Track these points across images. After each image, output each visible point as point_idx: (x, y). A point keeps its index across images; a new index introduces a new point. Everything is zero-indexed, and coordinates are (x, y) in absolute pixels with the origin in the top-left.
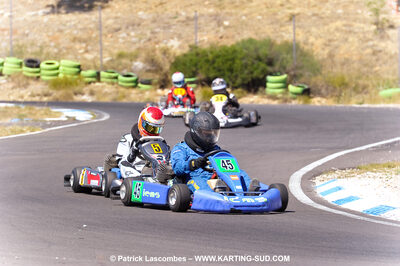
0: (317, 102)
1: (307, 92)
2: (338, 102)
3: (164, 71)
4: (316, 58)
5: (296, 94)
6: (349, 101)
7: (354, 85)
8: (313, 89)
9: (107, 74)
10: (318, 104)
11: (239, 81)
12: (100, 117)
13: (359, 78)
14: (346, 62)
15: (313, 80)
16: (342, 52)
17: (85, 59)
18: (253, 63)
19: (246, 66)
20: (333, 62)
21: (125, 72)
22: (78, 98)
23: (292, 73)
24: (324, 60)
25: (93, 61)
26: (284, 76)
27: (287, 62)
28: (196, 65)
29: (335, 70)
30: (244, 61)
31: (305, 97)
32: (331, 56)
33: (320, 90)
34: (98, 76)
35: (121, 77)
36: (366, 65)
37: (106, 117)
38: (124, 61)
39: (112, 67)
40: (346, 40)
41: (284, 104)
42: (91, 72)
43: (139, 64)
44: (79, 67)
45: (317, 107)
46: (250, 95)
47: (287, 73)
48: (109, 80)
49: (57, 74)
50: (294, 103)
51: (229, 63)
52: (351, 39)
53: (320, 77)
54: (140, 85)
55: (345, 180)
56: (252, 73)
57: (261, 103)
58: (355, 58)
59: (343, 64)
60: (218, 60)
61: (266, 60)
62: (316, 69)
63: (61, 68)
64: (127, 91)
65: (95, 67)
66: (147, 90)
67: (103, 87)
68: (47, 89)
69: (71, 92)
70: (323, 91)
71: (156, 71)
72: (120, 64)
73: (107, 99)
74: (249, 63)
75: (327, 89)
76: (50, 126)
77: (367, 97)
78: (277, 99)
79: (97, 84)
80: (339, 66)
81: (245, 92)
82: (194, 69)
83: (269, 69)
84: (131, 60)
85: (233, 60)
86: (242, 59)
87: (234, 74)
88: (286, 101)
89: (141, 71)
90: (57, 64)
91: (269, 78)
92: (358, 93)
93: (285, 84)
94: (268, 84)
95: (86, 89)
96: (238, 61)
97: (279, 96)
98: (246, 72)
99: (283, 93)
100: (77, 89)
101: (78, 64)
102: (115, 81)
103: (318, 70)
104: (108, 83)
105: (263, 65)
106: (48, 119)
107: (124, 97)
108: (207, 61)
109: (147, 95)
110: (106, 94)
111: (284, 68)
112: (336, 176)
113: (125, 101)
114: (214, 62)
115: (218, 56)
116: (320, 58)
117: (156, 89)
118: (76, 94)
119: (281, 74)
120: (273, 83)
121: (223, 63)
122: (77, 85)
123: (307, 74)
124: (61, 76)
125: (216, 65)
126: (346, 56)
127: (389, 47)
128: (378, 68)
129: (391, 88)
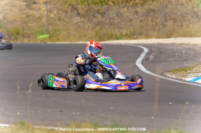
16: (9, 16)
32: (5, 18)
36: (25, 23)
40: (12, 10)
52: (14, 9)
58: (17, 19)
59: (11, 23)
126: (13, 18)
127: (35, 13)
128: (31, 24)
129: (43, 34)
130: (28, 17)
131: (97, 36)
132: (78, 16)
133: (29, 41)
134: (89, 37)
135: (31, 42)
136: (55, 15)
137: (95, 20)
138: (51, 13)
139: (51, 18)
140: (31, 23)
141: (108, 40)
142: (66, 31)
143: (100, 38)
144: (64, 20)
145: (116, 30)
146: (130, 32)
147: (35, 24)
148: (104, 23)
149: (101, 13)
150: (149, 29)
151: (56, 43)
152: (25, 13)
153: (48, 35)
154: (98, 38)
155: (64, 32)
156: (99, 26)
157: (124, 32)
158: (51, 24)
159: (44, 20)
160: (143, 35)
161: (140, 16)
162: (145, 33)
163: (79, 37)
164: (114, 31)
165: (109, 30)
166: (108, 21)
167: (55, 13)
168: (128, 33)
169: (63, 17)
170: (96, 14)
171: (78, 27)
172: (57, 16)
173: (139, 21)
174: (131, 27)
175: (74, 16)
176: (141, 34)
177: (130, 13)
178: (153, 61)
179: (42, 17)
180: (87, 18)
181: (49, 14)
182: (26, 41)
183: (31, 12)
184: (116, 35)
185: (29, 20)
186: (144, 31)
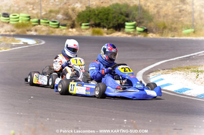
0: (150, 35)
1: (146, 31)
2: (162, 36)
3: (73, 20)
4: (150, 13)
5: (140, 32)
6: (167, 35)
7: (170, 27)
8: (149, 29)
9: (44, 21)
10: (151, 37)
11: (111, 25)
12: (40, 43)
13: (173, 24)
14: (166, 15)
15: (149, 24)
17: (33, 13)
18: (119, 16)
19: (114, 17)
20: (159, 15)
21: (53, 20)
22: (29, 33)
23: (138, 21)
24: (154, 15)
25: (37, 14)
26: (134, 23)
27: (136, 15)
28: (89, 17)
29: (160, 20)
30: (114, 15)
31: (145, 33)
32: (158, 12)
33: (152, 30)
34: (39, 22)
35: (51, 23)
36: (176, 17)
37: (43, 42)
38: (53, 14)
39: (46, 17)
40: (166, 4)
41: (134, 37)
42: (36, 20)
43: (60, 16)
44: (29, 17)
45: (151, 38)
46: (117, 32)
47: (136, 21)
48: (45, 24)
49: (18, 21)
50: (139, 36)
51: (106, 15)
53: (152, 23)
54: (60, 27)
55: (165, 75)
56: (118, 21)
57: (122, 36)
58: (170, 14)
59: (164, 17)
60: (100, 14)
61: (125, 14)
62: (151, 19)
63: (20, 18)
64: (54, 30)
65: (38, 17)
66: (64, 29)
67: (42, 27)
68: (13, 28)
69: (25, 29)
70: (154, 30)
71: (68, 20)
72: (50, 16)
73: (44, 34)
74: (117, 16)
75: (156, 29)
76: (14, 47)
77: (176, 33)
78: (131, 34)
79: (39, 26)
80: (162, 17)
81: (114, 30)
82: (88, 19)
83: (127, 19)
84: (56, 14)
85: (108, 14)
86: (113, 13)
87: (109, 21)
88: (135, 35)
89: (61, 19)
90: (18, 16)
91: (127, 23)
92: (172, 31)
93: (135, 27)
94: (126, 27)
95: (33, 28)
96: (110, 15)
97: (132, 32)
98: (115, 20)
99: (134, 31)
100: (28, 28)
101: (29, 15)
102: (47, 24)
103: (152, 20)
104: (44, 25)
105: (123, 17)
106: (13, 43)
107: (53, 32)
108: (95, 14)
109: (64, 31)
110: (43, 31)
111: (135, 18)
112: (160, 73)
113: (53, 34)
114: (98, 15)
115: (100, 12)
116: (153, 13)
117: (68, 28)
118: (28, 31)
119: (133, 22)
120: (129, 26)
121: (103, 16)
122: (28, 26)
123: (146, 21)
124: (20, 21)
125: (99, 17)
126: (166, 12)
127: (188, 8)
128: (182, 19)
129: (189, 29)
130: (180, 11)
147: (187, 18)
153: (193, 30)
185: (181, 15)
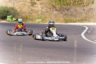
4: (18, 11)
5: (15, 20)
7: (29, 18)
16: (23, 10)
30: (1, 12)
40: (24, 7)
47: (12, 15)
52: (25, 7)
58: (27, 12)
59: (24, 13)
61: (7, 12)
62: (18, 14)
74: (3, 12)
78: (10, 22)
83: (8, 14)
88: (12, 22)
91: (8, 16)
93: (12, 18)
94: (7, 18)
98: (2, 14)
99: (11, 20)
120: (9, 18)
126: (25, 11)
127: (36, 9)
129: (39, 19)
130: (32, 10)
131: (64, 20)
132: (56, 11)
133: (32, 22)
134: (61, 21)
135: (33, 23)
136: (45, 10)
137: (64, 13)
138: (43, 9)
139: (43, 11)
140: (34, 13)
141: (69, 23)
142: (50, 18)
143: (66, 21)
144: (49, 12)
145: (74, 18)
146: (81, 19)
147: (35, 14)
148: (68, 14)
149: (67, 10)
150: (90, 18)
151: (45, 23)
152: (31, 9)
153: (41, 20)
154: (65, 21)
155: (49, 18)
156: (66, 16)
157: (78, 19)
158: (43, 14)
159: (40, 12)
160: (87, 21)
161: (86, 11)
162: (87, 20)
163: (56, 21)
164: (73, 18)
165: (70, 18)
166: (70, 13)
167: (45, 9)
168: (80, 19)
169: (49, 11)
170: (65, 10)
171: (56, 16)
172: (46, 10)
173: (85, 14)
174: (81, 17)
175: (54, 11)
176: (86, 20)
177: (81, 10)
178: (90, 34)
179: (39, 11)
180: (60, 12)
181: (42, 9)
182: (30, 22)
183: (34, 8)
184: (73, 20)
185: (32, 12)
186: (87, 18)
